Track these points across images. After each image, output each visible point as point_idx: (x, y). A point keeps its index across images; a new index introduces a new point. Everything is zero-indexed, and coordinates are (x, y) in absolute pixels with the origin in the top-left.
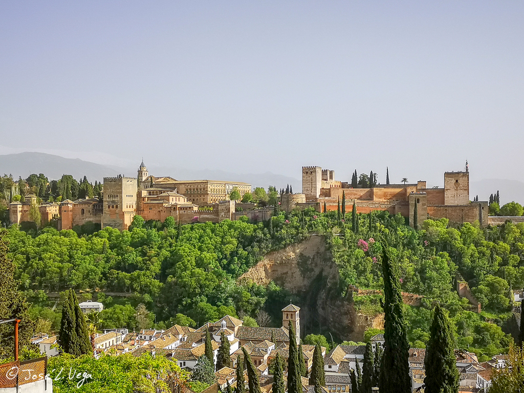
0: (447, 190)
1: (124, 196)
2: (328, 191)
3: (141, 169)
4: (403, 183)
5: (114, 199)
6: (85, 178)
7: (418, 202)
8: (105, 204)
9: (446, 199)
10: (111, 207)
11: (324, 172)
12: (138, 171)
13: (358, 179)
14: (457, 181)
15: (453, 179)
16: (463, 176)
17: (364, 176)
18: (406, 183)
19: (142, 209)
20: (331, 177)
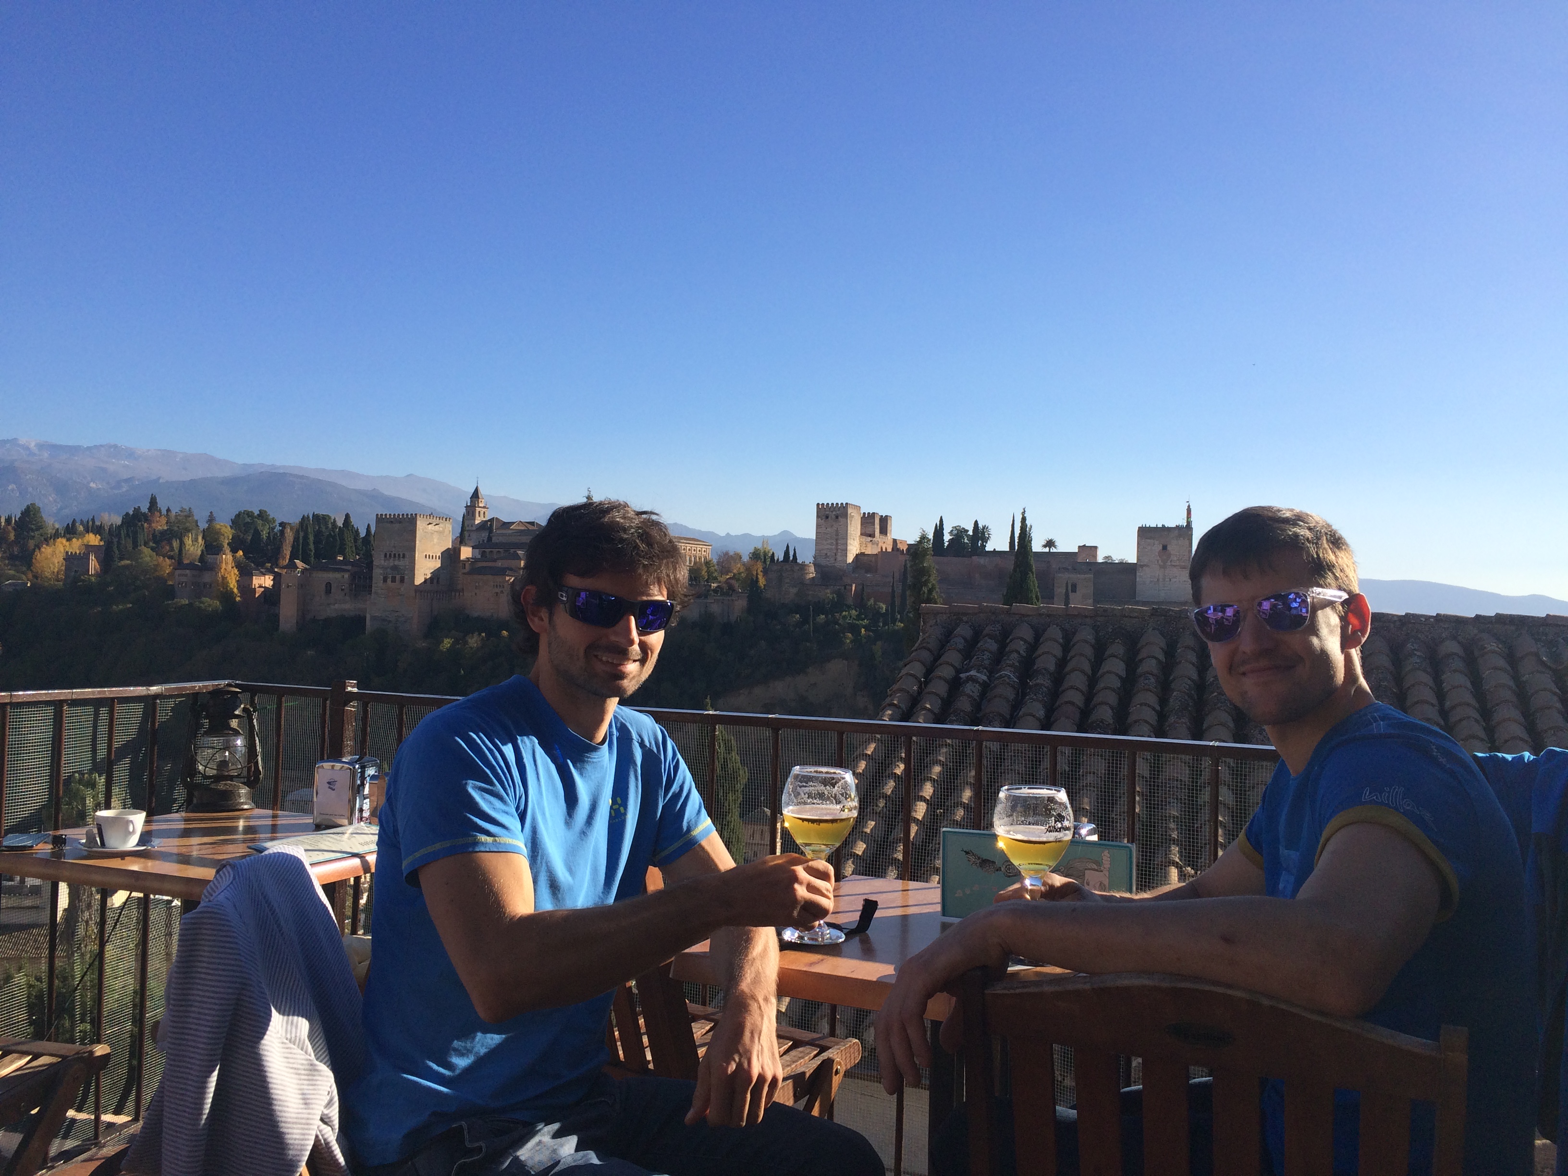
0: (1142, 566)
1: (419, 556)
2: (873, 559)
3: (471, 501)
4: (1047, 550)
5: (396, 563)
6: (347, 516)
7: (1074, 590)
8: (377, 573)
9: (1138, 588)
10: (389, 581)
11: (868, 519)
12: (467, 507)
13: (947, 537)
14: (1165, 548)
15: (1156, 542)
16: (1180, 536)
17: (959, 533)
18: (1053, 550)
19: (459, 587)
20: (884, 530)
